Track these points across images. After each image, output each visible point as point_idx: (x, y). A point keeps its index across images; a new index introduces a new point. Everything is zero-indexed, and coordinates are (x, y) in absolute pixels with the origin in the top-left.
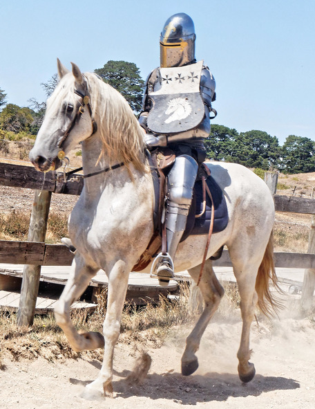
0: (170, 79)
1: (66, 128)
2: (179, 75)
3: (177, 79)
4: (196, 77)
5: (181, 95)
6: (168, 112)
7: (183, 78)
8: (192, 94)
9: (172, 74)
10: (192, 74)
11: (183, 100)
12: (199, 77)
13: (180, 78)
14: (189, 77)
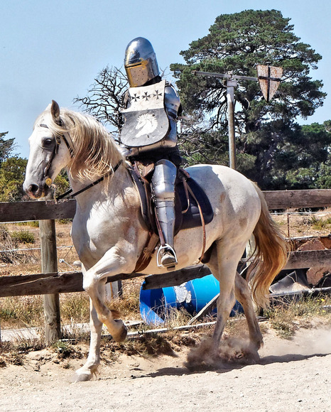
0: (138, 97)
1: (48, 159)
2: (146, 94)
3: (144, 97)
4: (161, 95)
5: (148, 111)
6: (138, 127)
7: (149, 96)
8: (157, 109)
9: (139, 93)
10: (157, 92)
11: (150, 116)
12: (163, 95)
13: (146, 96)
14: (155, 95)
